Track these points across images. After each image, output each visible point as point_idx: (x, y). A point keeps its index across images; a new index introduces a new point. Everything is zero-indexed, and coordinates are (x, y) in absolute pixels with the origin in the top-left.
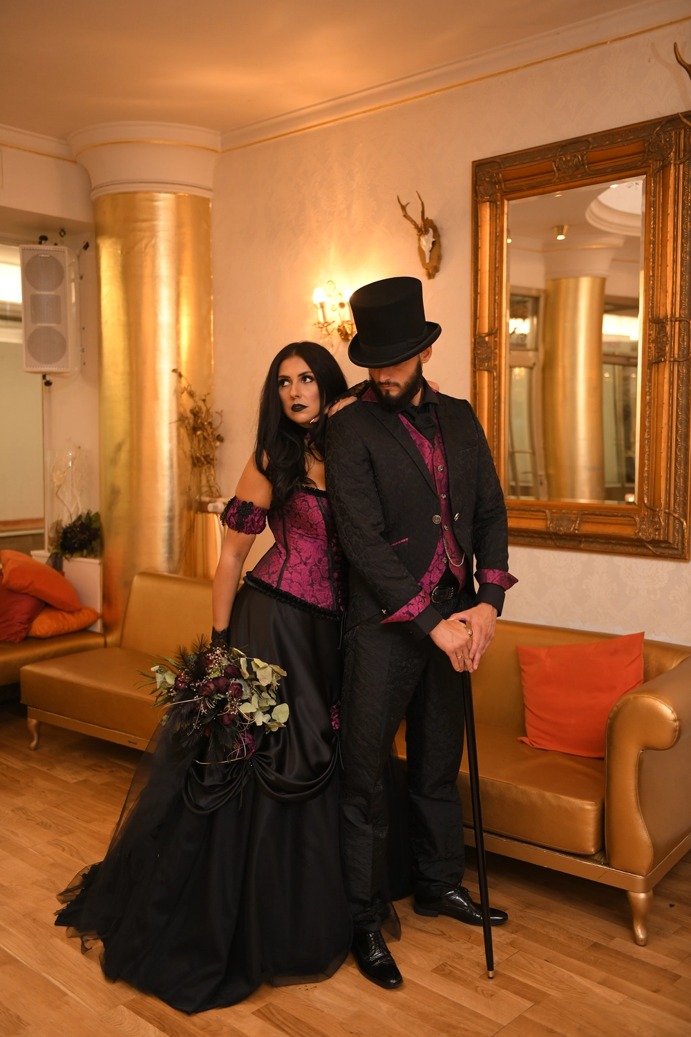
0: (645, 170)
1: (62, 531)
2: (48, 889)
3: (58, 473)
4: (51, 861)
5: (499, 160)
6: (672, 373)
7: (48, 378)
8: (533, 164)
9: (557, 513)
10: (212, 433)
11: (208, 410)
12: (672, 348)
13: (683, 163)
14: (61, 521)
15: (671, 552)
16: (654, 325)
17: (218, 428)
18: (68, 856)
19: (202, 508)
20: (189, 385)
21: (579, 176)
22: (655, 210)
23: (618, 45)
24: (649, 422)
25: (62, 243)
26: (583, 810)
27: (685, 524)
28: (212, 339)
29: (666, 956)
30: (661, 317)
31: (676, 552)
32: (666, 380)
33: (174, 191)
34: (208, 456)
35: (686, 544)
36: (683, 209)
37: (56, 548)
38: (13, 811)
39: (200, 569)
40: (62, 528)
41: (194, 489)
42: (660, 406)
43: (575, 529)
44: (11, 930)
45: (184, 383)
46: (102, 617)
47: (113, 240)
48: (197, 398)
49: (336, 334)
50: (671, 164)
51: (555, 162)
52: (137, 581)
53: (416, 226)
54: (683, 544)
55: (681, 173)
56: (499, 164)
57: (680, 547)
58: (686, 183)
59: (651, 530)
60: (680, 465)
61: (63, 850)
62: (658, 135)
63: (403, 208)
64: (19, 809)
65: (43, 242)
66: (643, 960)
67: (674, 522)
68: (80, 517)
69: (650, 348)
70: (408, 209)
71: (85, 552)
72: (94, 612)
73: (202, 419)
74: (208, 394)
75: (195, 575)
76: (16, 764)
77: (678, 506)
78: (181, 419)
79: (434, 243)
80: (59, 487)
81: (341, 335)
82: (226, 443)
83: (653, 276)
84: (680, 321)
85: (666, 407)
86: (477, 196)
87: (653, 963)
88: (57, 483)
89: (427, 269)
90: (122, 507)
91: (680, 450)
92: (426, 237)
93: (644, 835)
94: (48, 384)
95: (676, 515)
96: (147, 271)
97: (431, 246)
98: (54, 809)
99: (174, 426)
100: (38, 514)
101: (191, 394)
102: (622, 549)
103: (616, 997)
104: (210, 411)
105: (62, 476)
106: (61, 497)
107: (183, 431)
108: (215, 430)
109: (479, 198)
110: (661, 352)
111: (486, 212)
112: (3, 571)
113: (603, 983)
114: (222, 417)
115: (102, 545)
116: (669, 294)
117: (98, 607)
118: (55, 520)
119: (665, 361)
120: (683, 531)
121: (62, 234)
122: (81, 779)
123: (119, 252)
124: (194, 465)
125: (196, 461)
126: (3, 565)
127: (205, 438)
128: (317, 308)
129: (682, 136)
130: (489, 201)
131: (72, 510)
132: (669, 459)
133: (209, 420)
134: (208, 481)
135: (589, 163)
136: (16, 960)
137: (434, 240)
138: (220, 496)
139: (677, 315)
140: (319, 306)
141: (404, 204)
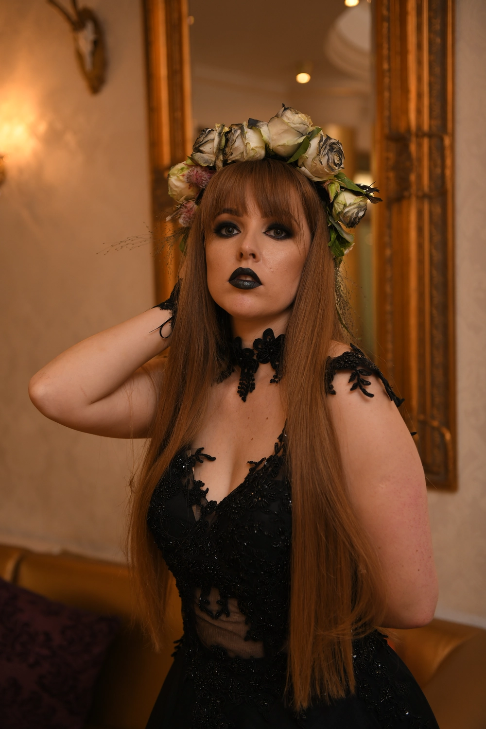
6: (420, 214)
12: (419, 177)
16: (393, 144)
27: (448, 437)
30: (402, 131)
31: (437, 479)
32: (413, 226)
35: (451, 468)
42: (405, 263)
54: (447, 468)
57: (442, 471)
60: (438, 349)
67: (432, 435)
69: (388, 178)
77: (438, 410)
84: (430, 135)
91: (437, 329)
95: (435, 423)
110: (403, 184)
119: (409, 197)
139: (426, 127)
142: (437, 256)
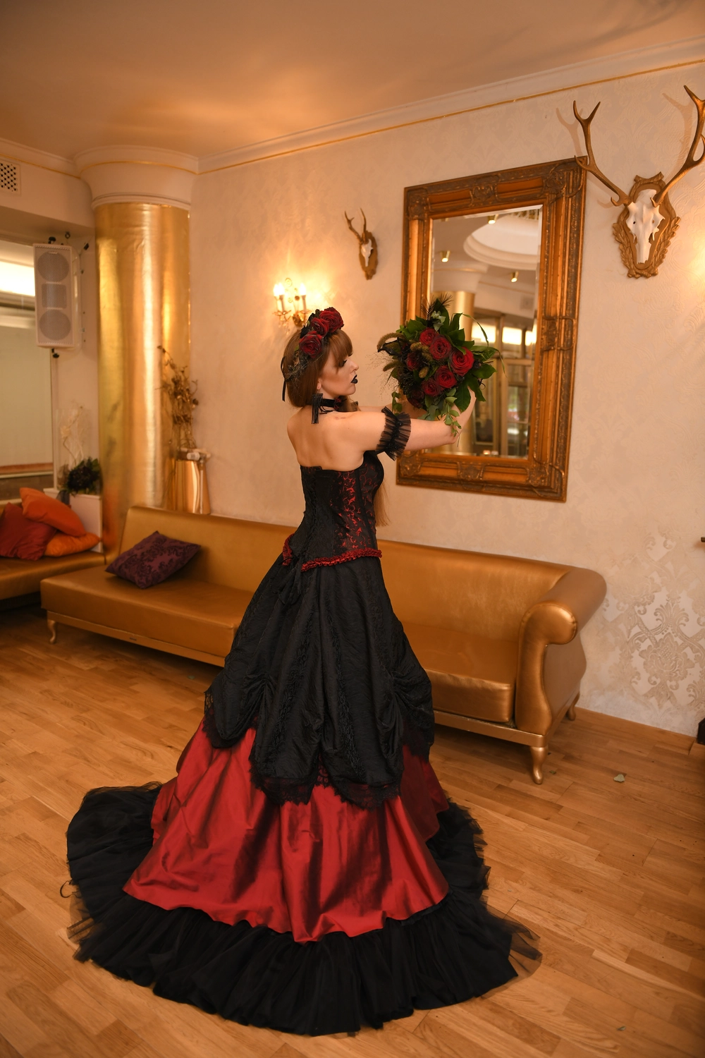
0: (542, 200)
1: (69, 473)
2: (75, 756)
3: (65, 427)
4: (76, 733)
5: (426, 188)
6: (558, 358)
7: (56, 351)
8: (454, 191)
9: (466, 464)
10: (189, 398)
11: (186, 380)
12: (559, 339)
13: (571, 197)
14: (68, 465)
15: (551, 495)
16: (546, 321)
17: (194, 393)
18: (89, 729)
19: (182, 457)
20: (171, 359)
21: (491, 203)
22: (549, 232)
23: (522, 103)
24: (540, 396)
25: (68, 244)
26: (501, 691)
27: (563, 474)
28: (189, 323)
29: (551, 791)
30: (552, 315)
31: (555, 495)
32: (554, 365)
33: (162, 203)
34: (186, 416)
35: (563, 489)
36: (570, 232)
37: (64, 486)
38: (41, 693)
39: (180, 504)
40: (68, 471)
41: (175, 442)
43: (479, 477)
44: (49, 789)
45: (167, 357)
46: (102, 540)
47: (111, 240)
48: (177, 370)
49: (291, 321)
50: (563, 197)
51: (472, 190)
52: (130, 513)
53: (358, 236)
54: (561, 490)
55: (570, 204)
56: (426, 190)
57: (559, 491)
58: (573, 212)
59: (538, 479)
60: (562, 430)
61: (85, 724)
62: (554, 174)
63: (349, 221)
64: (46, 691)
65: (52, 242)
66: (535, 795)
67: (555, 472)
68: (83, 462)
69: (542, 339)
70: (353, 223)
71: (87, 490)
72: (95, 536)
73: (182, 386)
74: (186, 367)
75: (176, 508)
76: (40, 655)
77: (559, 460)
78: (164, 386)
79: (372, 251)
80: (66, 438)
81: (295, 322)
82: (201, 407)
83: (547, 283)
84: (566, 319)
85: (553, 385)
86: (408, 215)
87: (541, 797)
88: (63, 434)
89: (366, 271)
90: (117, 455)
91: (562, 418)
92: (366, 246)
93: (544, 707)
94: (56, 356)
95: (557, 467)
96: (137, 267)
97: (370, 253)
98: (74, 691)
99: (158, 392)
100: (48, 460)
101: (173, 367)
102: (515, 492)
103: (521, 825)
104: (188, 380)
105: (68, 430)
106: (67, 446)
107: (166, 396)
108: (192, 395)
109: (410, 216)
110: (551, 342)
111: (415, 228)
112: (23, 504)
113: (509, 815)
114: (197, 384)
115: (101, 485)
116: (559, 297)
117: (99, 533)
118: (62, 464)
119: (554, 349)
120: (562, 480)
121: (68, 236)
122: (92, 666)
123: (115, 250)
124: (175, 422)
125: (176, 419)
126: (23, 500)
127: (184, 401)
128: (277, 300)
129: (571, 176)
130: (419, 219)
131: (76, 456)
132: (554, 424)
133: (187, 388)
134: (186, 435)
135: (499, 193)
136: (56, 814)
137: (371, 248)
138: (195, 447)
139: (564, 314)
140: (278, 297)
141: (349, 218)
142: (565, 381)
